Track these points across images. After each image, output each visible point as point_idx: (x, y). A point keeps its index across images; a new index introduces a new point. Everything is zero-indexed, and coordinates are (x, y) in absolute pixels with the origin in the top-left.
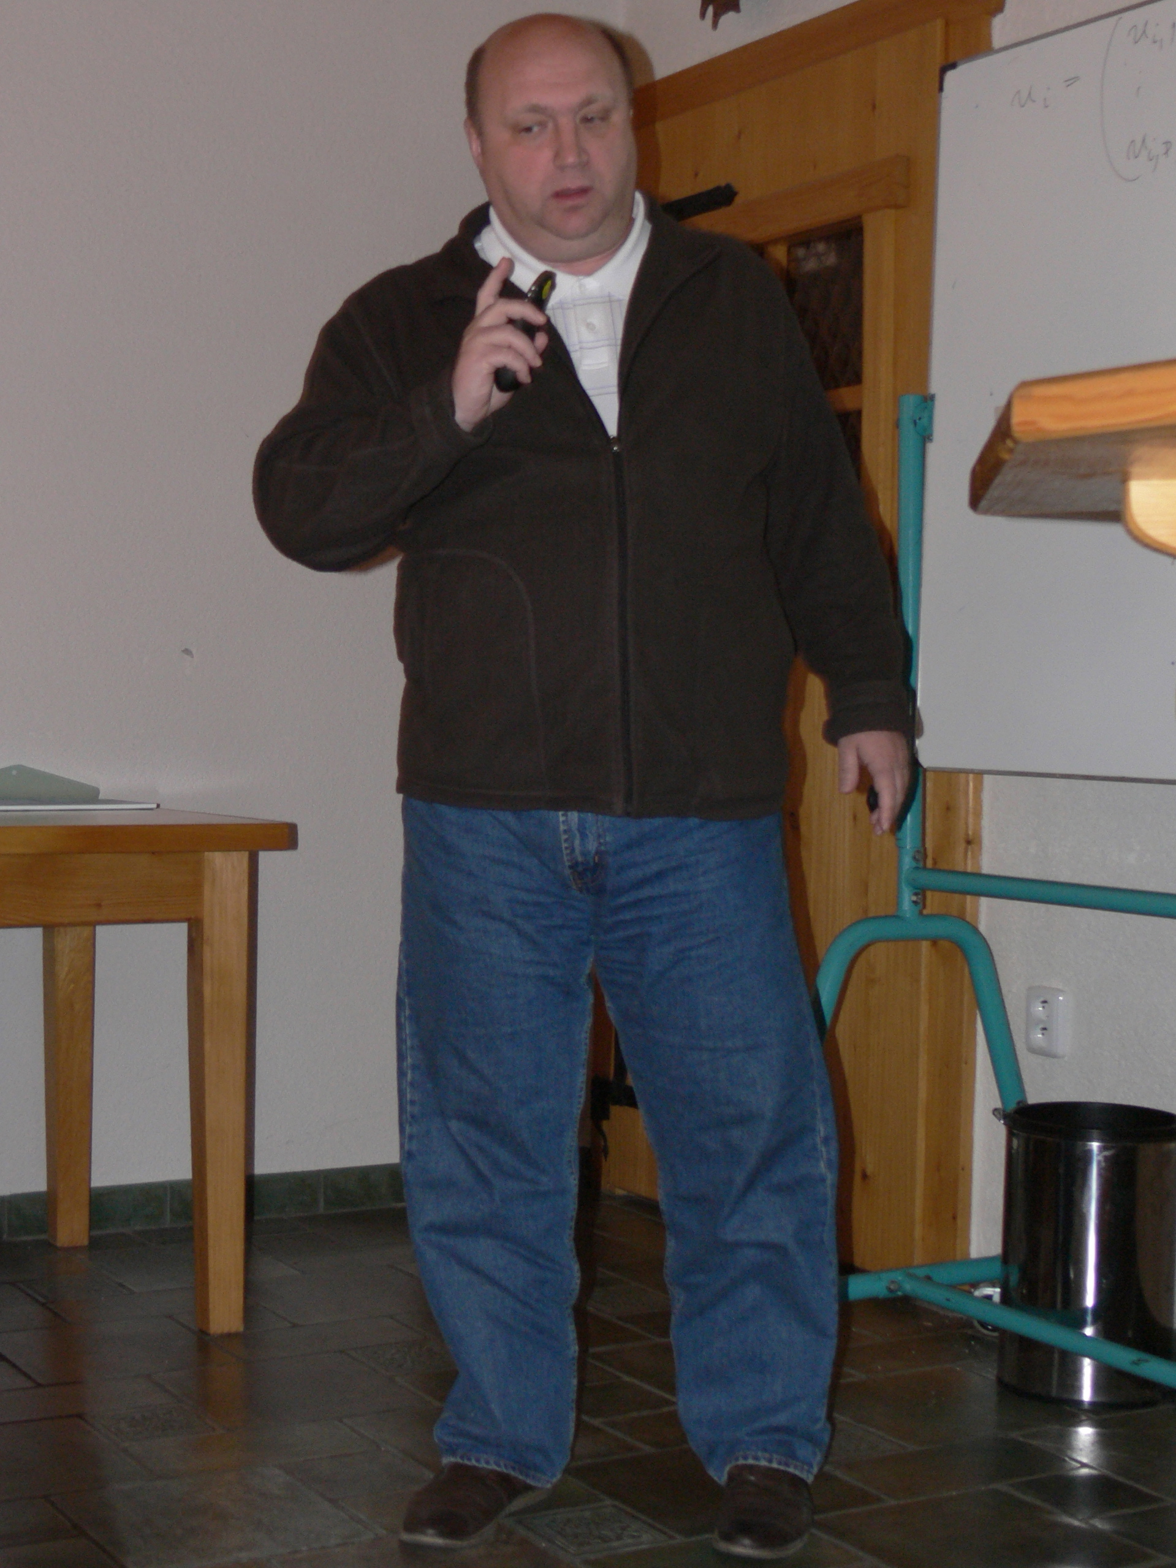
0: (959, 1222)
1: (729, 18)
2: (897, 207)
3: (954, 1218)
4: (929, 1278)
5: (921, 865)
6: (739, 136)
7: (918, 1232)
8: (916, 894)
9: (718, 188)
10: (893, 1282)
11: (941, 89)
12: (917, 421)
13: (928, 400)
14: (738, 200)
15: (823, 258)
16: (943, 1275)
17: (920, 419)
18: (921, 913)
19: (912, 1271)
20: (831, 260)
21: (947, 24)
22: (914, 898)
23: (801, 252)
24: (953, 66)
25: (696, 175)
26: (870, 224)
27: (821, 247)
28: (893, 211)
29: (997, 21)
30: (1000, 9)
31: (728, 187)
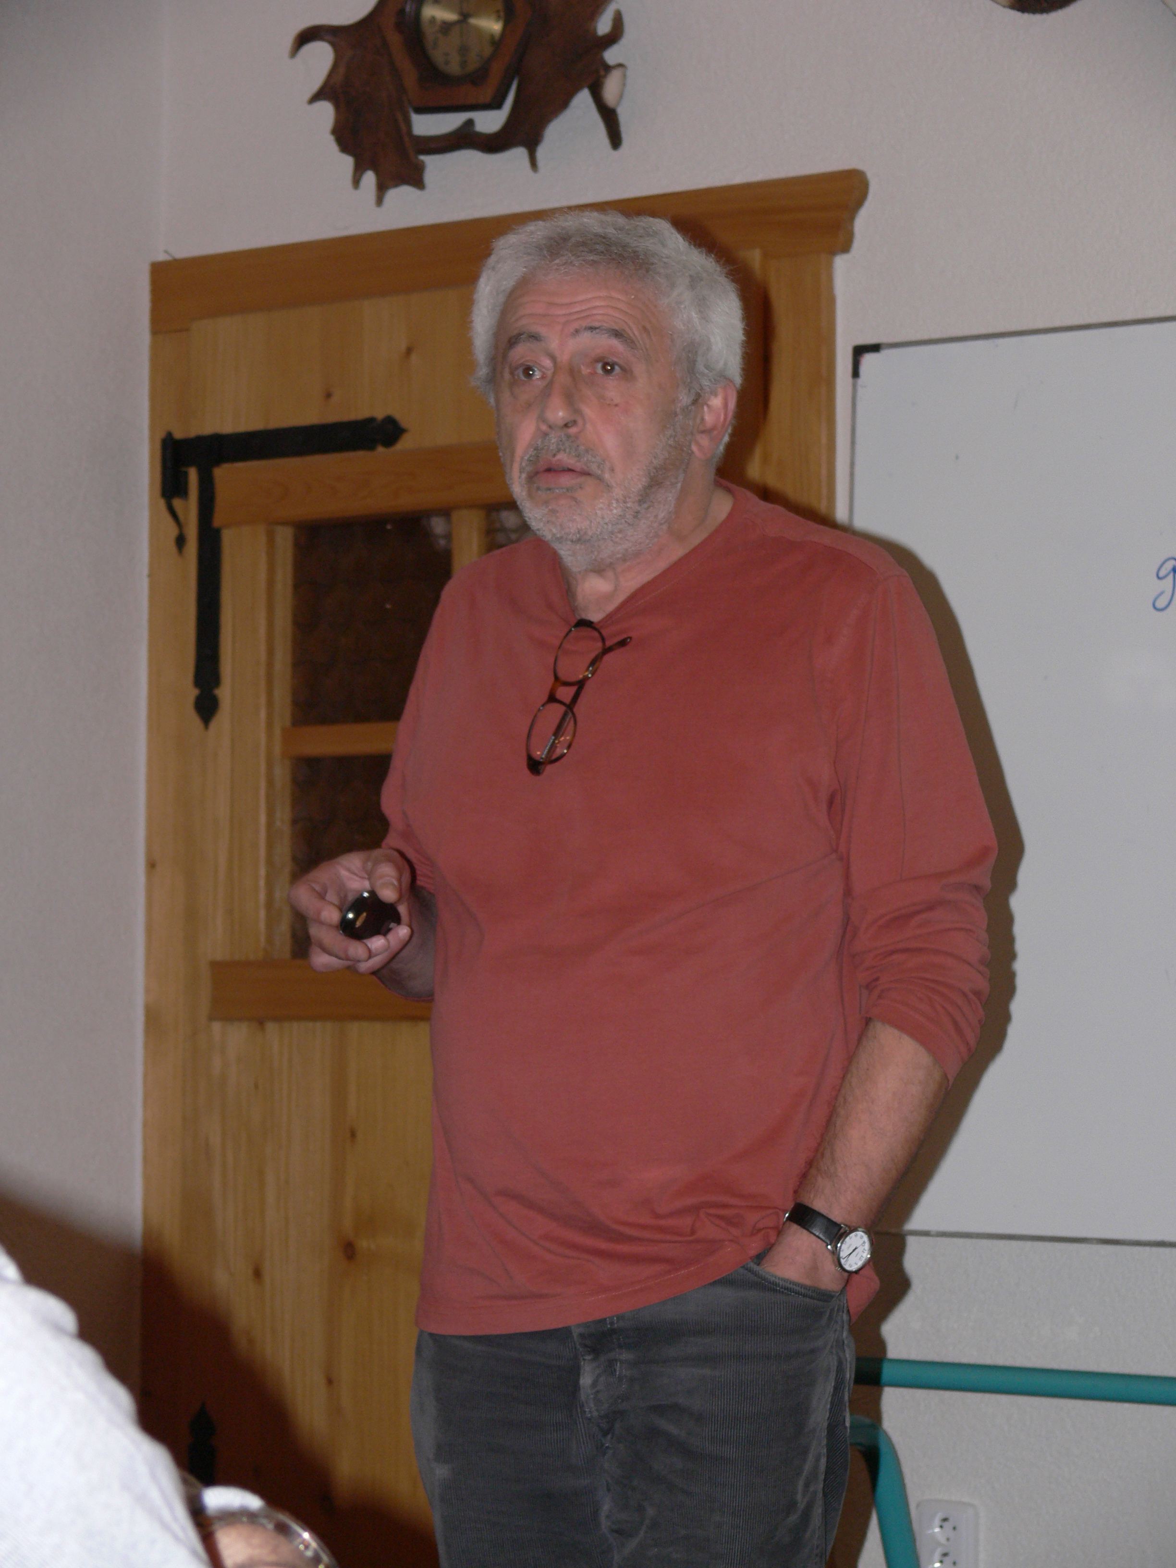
1: (403, 194)
6: (408, 352)
9: (371, 420)
11: (856, 374)
14: (406, 441)
21: (766, 255)
24: (875, 349)
25: (328, 395)
29: (840, 263)
30: (846, 248)
31: (390, 421)
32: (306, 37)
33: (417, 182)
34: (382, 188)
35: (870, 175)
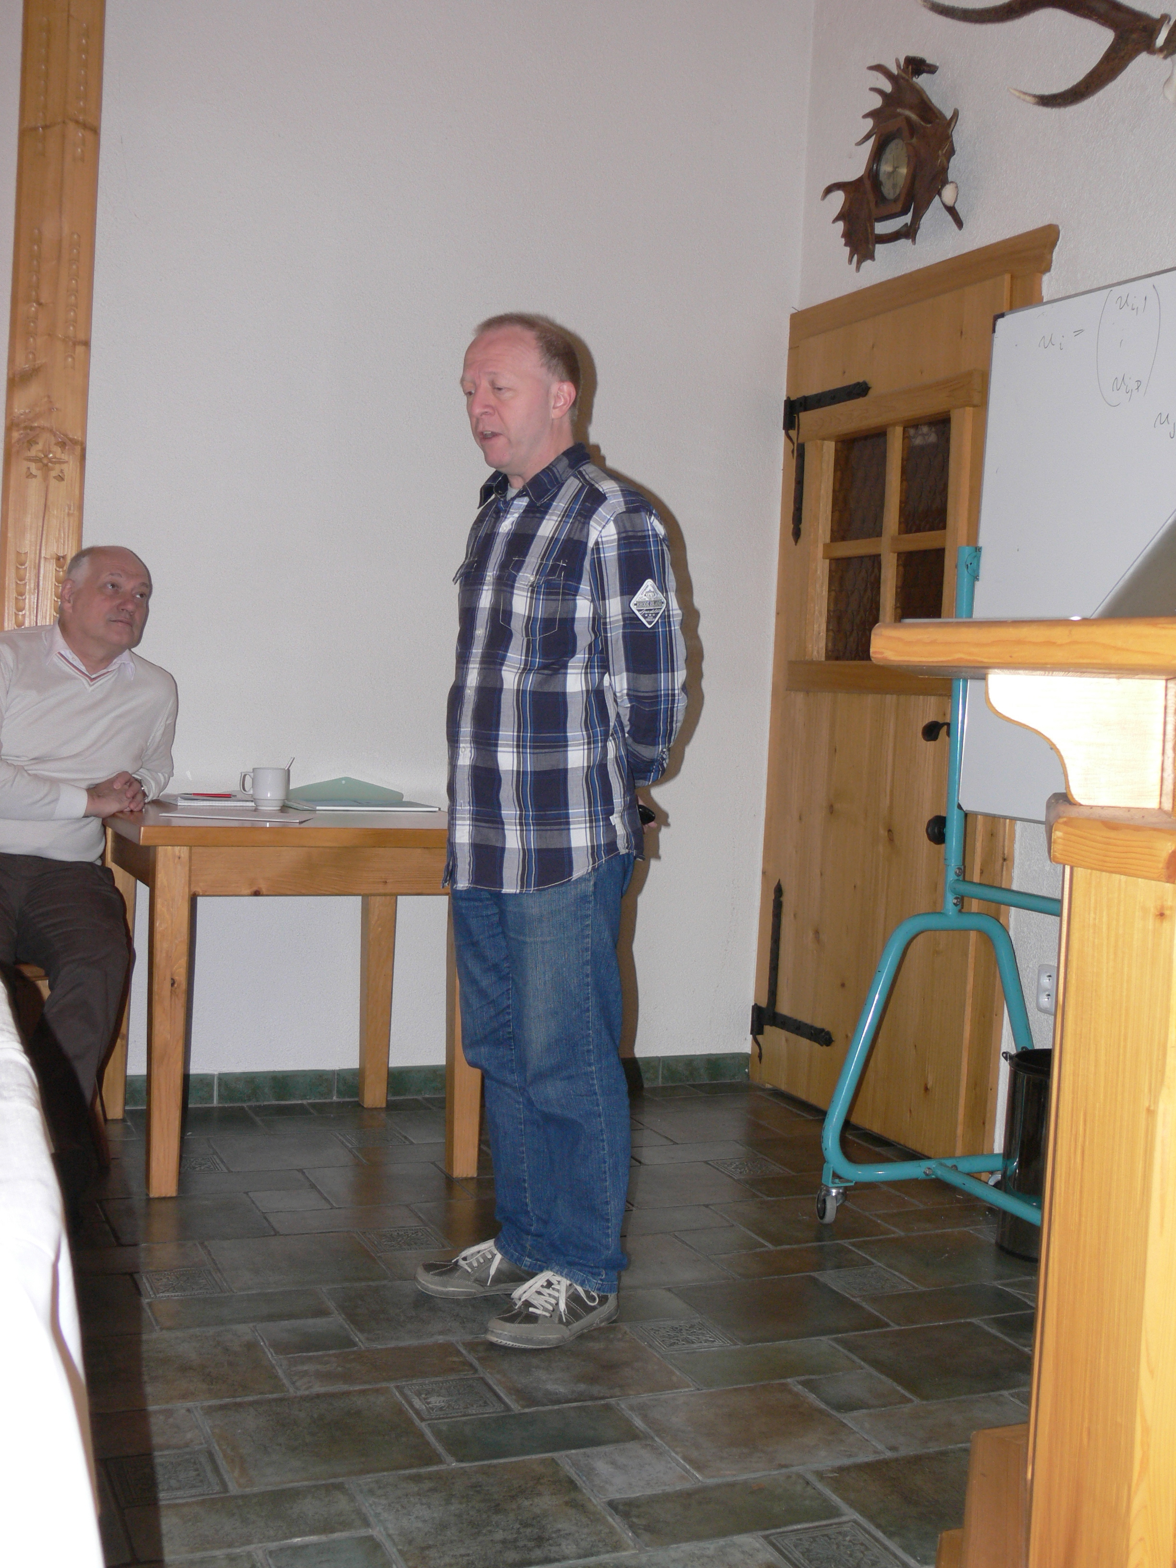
0: (987, 1127)
1: (867, 264)
2: (974, 406)
3: (984, 1123)
4: (955, 1167)
5: (961, 878)
6: (873, 347)
7: (960, 1130)
8: (956, 898)
9: (858, 383)
10: (929, 1169)
11: (994, 331)
12: (969, 565)
13: (978, 550)
14: (871, 393)
15: (926, 437)
16: (966, 1165)
17: (971, 564)
18: (960, 911)
19: (943, 1161)
20: (933, 438)
21: (1012, 277)
22: (955, 901)
23: (912, 432)
24: (1002, 315)
25: (844, 372)
26: (955, 416)
27: (925, 429)
28: (972, 408)
29: (1046, 278)
30: (1048, 269)
31: (865, 383)
32: (829, 190)
33: (872, 258)
34: (859, 263)
35: (1060, 228)
